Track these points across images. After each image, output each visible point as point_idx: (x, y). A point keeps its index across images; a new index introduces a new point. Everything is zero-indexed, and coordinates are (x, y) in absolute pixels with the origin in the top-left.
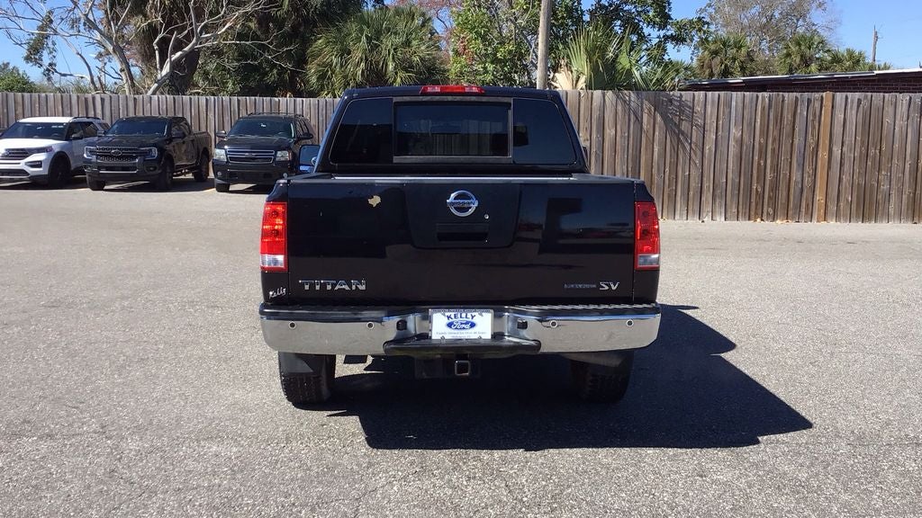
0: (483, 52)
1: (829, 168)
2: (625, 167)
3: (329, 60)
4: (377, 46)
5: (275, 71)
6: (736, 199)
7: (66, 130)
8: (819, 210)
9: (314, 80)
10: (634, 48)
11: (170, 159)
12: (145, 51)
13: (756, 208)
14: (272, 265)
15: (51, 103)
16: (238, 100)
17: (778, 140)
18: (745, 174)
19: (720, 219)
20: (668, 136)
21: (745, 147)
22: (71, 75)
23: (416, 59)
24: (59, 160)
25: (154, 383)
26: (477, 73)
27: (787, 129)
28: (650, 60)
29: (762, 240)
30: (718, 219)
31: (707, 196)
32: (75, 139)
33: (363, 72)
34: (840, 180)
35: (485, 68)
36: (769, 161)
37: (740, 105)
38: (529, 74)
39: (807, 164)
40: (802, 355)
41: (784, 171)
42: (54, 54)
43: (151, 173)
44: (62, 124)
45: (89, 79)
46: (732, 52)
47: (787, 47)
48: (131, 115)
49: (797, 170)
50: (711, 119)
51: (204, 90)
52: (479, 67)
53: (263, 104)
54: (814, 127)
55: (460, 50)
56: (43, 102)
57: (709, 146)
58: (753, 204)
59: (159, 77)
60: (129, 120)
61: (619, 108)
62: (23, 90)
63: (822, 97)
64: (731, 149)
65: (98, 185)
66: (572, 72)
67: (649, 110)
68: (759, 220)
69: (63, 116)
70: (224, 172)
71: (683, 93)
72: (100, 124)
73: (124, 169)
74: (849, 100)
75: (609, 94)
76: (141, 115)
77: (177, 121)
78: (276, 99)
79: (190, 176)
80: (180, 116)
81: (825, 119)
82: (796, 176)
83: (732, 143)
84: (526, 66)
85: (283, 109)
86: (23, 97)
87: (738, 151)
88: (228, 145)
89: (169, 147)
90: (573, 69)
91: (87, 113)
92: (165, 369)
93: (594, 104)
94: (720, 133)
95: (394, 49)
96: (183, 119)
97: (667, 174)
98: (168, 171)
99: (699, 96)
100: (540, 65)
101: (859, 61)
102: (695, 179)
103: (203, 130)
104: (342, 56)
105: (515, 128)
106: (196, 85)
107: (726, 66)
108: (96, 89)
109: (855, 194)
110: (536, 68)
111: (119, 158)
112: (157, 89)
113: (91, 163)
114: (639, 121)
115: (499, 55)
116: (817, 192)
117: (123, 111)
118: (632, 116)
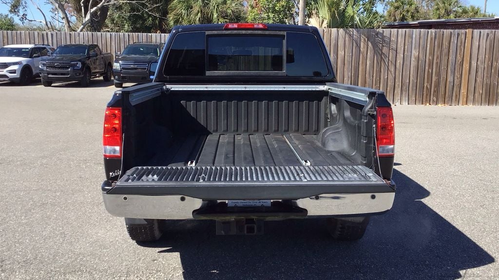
0: (267, 6)
1: (469, 73)
2: (350, 74)
3: (180, 12)
4: (208, 4)
5: (150, 19)
6: (414, 92)
7: (30, 52)
8: (463, 99)
9: (172, 23)
10: (355, 3)
11: (89, 68)
12: (77, 7)
13: (426, 97)
14: (112, 154)
15: (23, 37)
16: (128, 35)
17: (440, 57)
18: (420, 77)
19: (405, 103)
20: (375, 56)
21: (420, 62)
22: (35, 21)
23: (229, 11)
24: (26, 69)
25: (47, 223)
26: (264, 19)
27: (445, 51)
28: (365, 10)
29: (431, 117)
30: (404, 103)
31: (398, 90)
32: (35, 57)
33: (199, 18)
34: (476, 80)
35: (268, 16)
36: (434, 70)
37: (418, 37)
38: (294, 19)
39: (456, 71)
40: (473, 200)
41: (443, 75)
42: (26, 9)
43: (77, 77)
44: (28, 49)
45: (45, 23)
46: (406, 7)
47: (437, 4)
48: (68, 43)
49: (451, 75)
50: (400, 45)
51: (112, 29)
52: (265, 15)
53: (142, 37)
54: (461, 50)
55: (254, 5)
56: (19, 36)
57: (400, 61)
58: (425, 95)
59: (84, 22)
60: (66, 46)
61: (347, 39)
62: (8, 29)
63: (466, 32)
64: (412, 62)
65: (48, 83)
66: (319, 17)
67: (365, 40)
68: (428, 104)
69: (30, 44)
70: (119, 76)
71: (384, 30)
72: (50, 49)
73: (62, 74)
74: (482, 34)
75: (341, 30)
76: (74, 43)
77: (94, 47)
78: (150, 34)
79: (101, 78)
80: (96, 44)
81: (468, 45)
82: (450, 79)
83: (413, 59)
84: (293, 14)
85: (154, 40)
86: (7, 33)
87: (416, 63)
88: (121, 60)
89: (88, 62)
90: (320, 16)
91: (43, 43)
92: (56, 212)
93: (332, 37)
94: (406, 53)
95: (217, 6)
96: (97, 46)
97: (374, 77)
98: (88, 75)
99: (394, 31)
100: (301, 14)
101: (477, 12)
102: (391, 80)
103: (109, 52)
104: (187, 9)
105: (287, 51)
106: (107, 27)
107: (403, 15)
108: (49, 28)
109: (484, 89)
110: (298, 16)
111: (59, 68)
112: (83, 28)
113: (44, 71)
114: (358, 46)
115: (276, 8)
116: (462, 88)
117: (64, 41)
118: (354, 44)
